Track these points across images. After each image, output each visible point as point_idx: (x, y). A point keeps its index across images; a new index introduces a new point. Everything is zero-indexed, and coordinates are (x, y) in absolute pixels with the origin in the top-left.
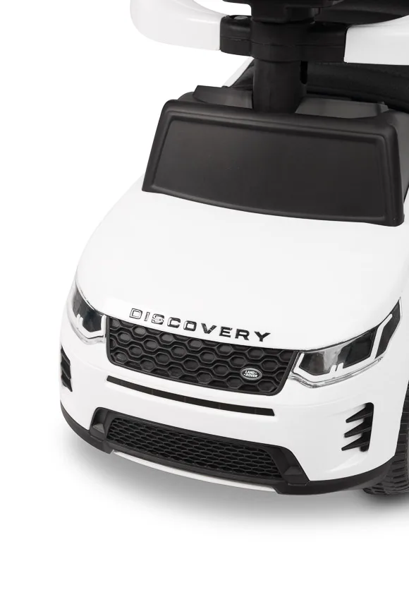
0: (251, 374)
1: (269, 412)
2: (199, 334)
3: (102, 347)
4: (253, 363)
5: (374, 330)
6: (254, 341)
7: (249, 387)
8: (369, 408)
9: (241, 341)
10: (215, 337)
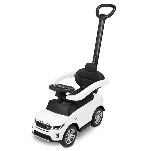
0: (48, 128)
1: (49, 132)
2: (44, 123)
3: (36, 123)
4: (48, 127)
5: (61, 126)
6: (49, 125)
7: (47, 129)
8: (59, 133)
9: (48, 125)
10: (45, 124)
